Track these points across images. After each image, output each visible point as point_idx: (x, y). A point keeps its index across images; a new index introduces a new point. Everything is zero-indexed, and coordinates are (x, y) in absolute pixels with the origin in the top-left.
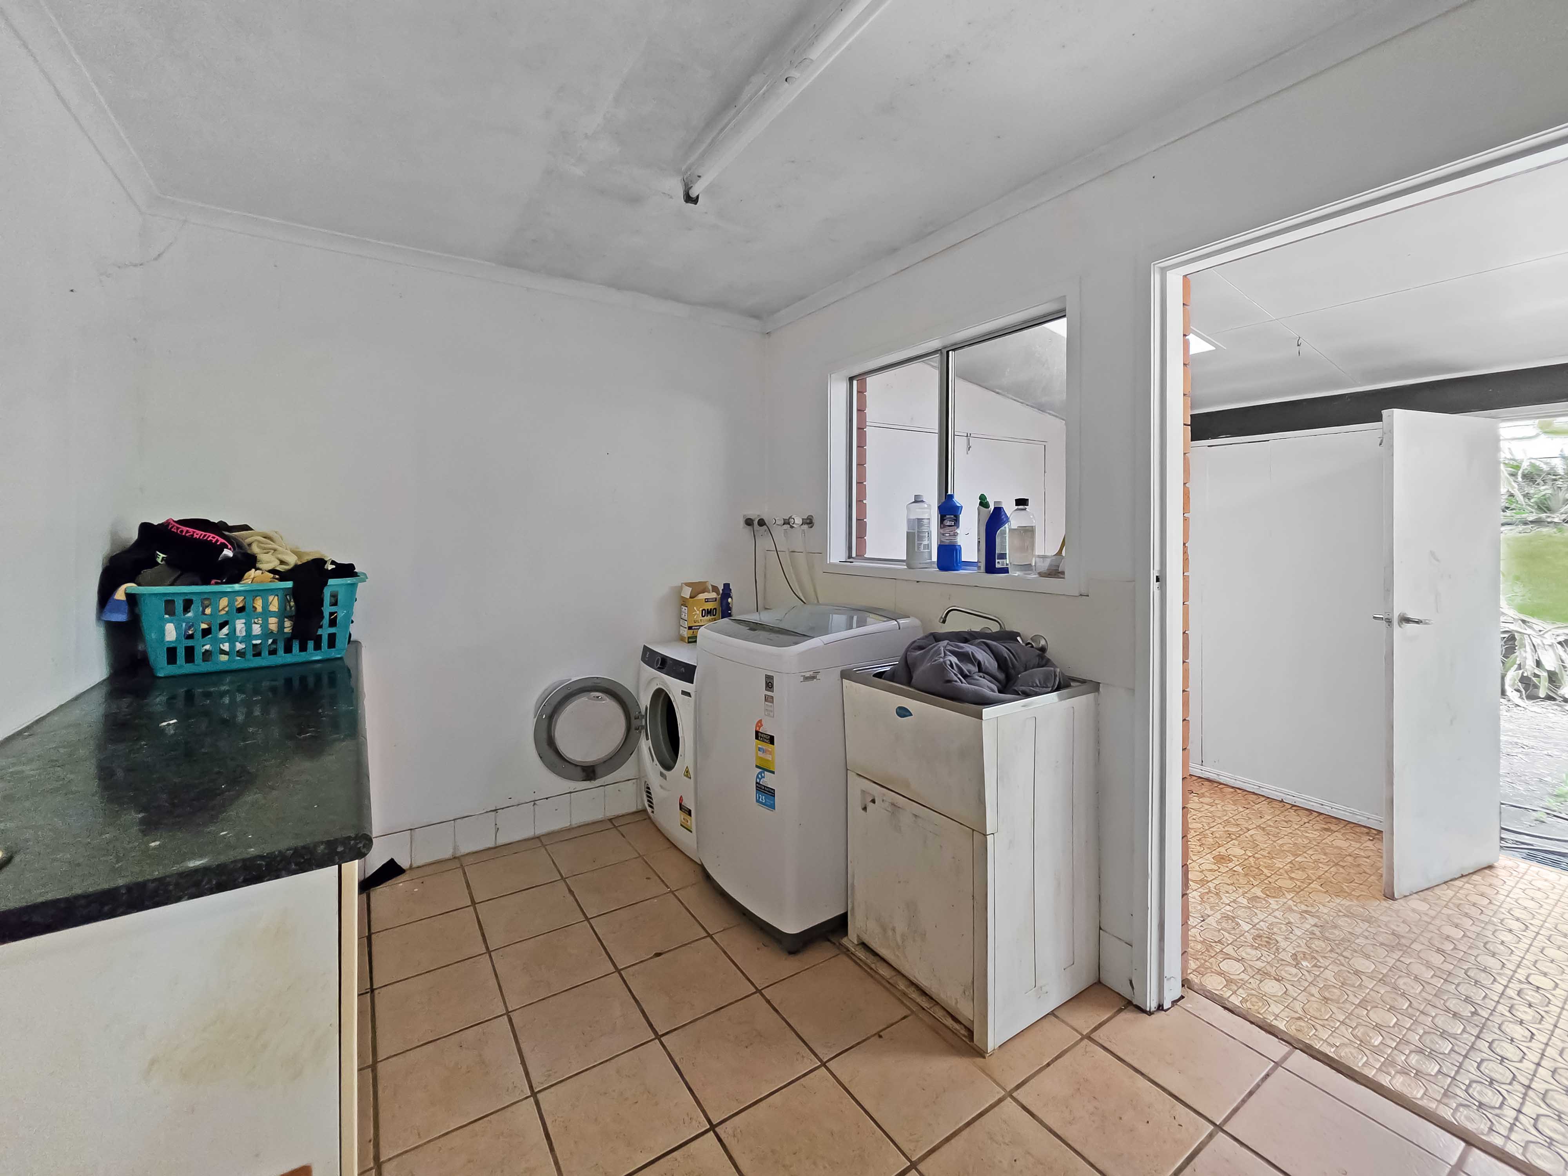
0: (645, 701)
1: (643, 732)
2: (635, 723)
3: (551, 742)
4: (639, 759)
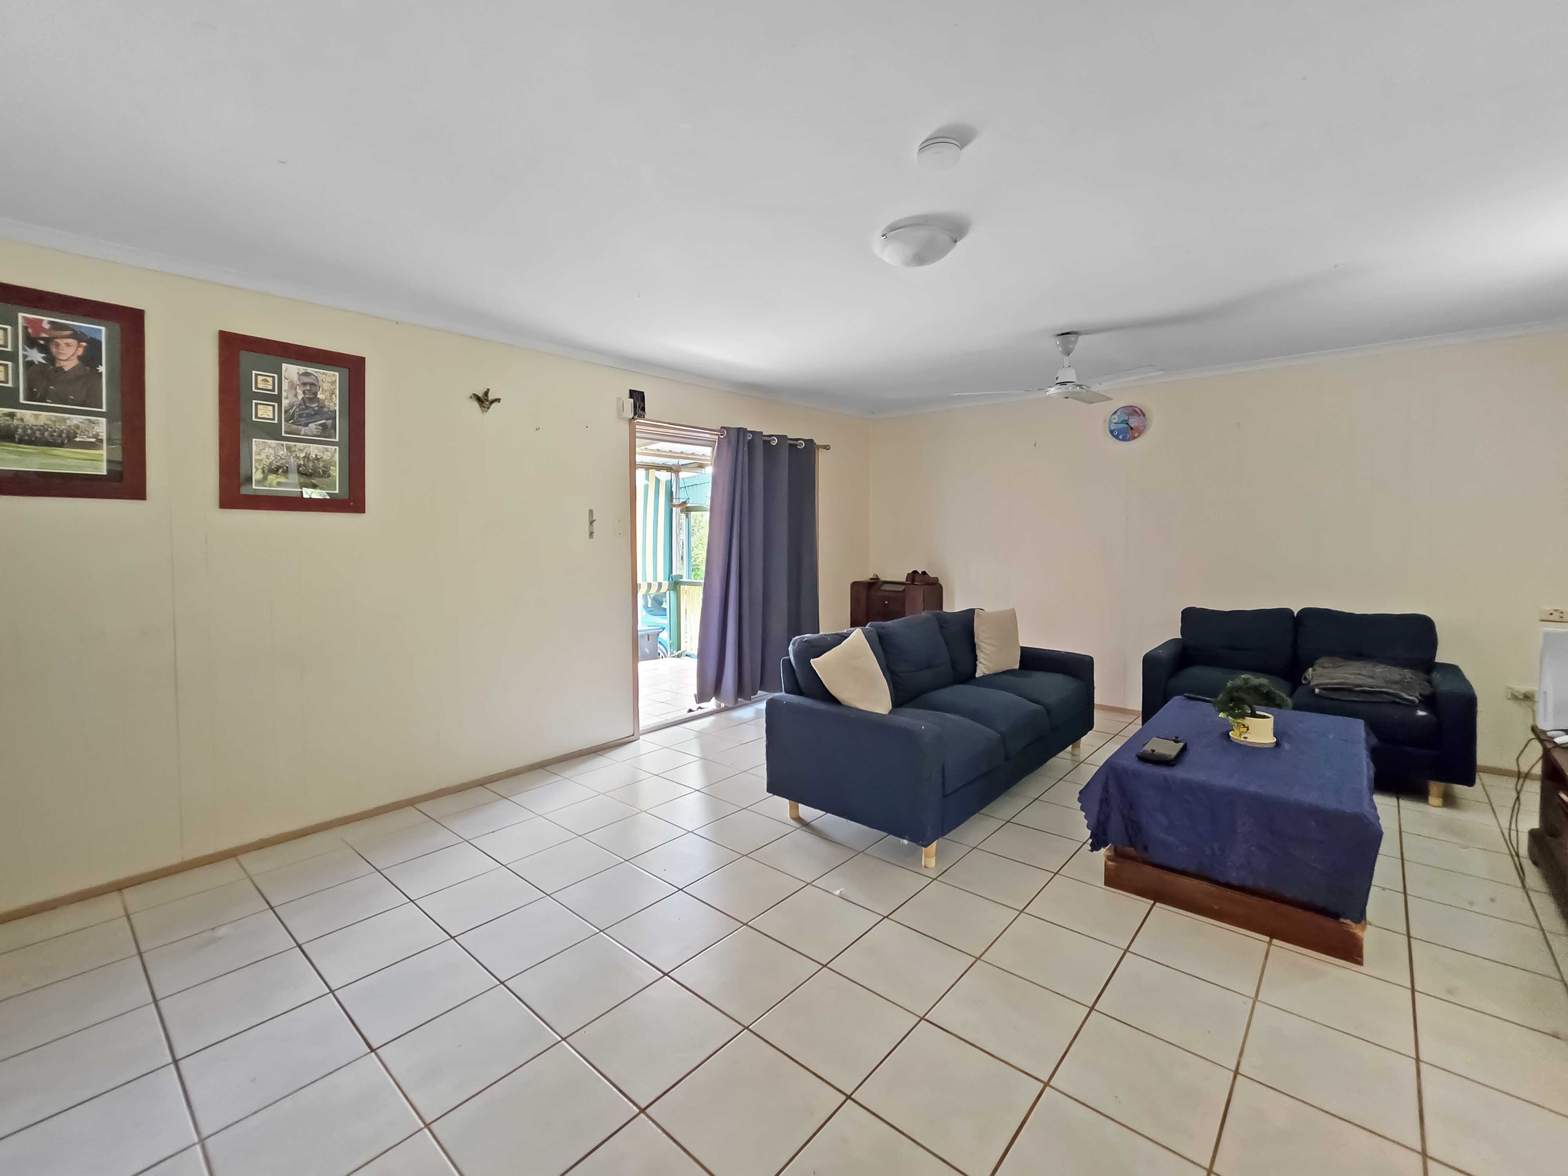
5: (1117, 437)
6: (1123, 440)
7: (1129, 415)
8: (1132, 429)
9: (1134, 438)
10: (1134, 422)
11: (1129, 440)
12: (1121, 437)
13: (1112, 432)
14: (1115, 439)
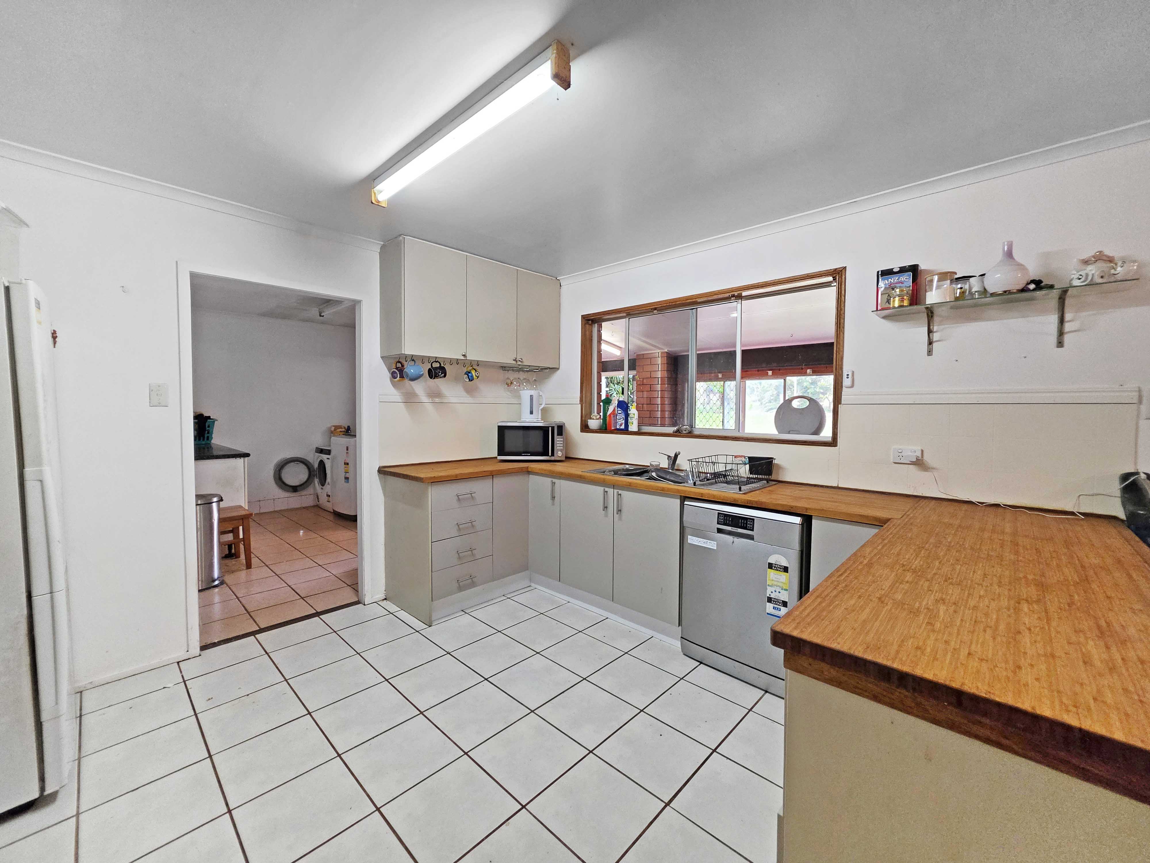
0: (316, 465)
1: (315, 476)
2: (312, 473)
3: (280, 479)
4: (314, 485)
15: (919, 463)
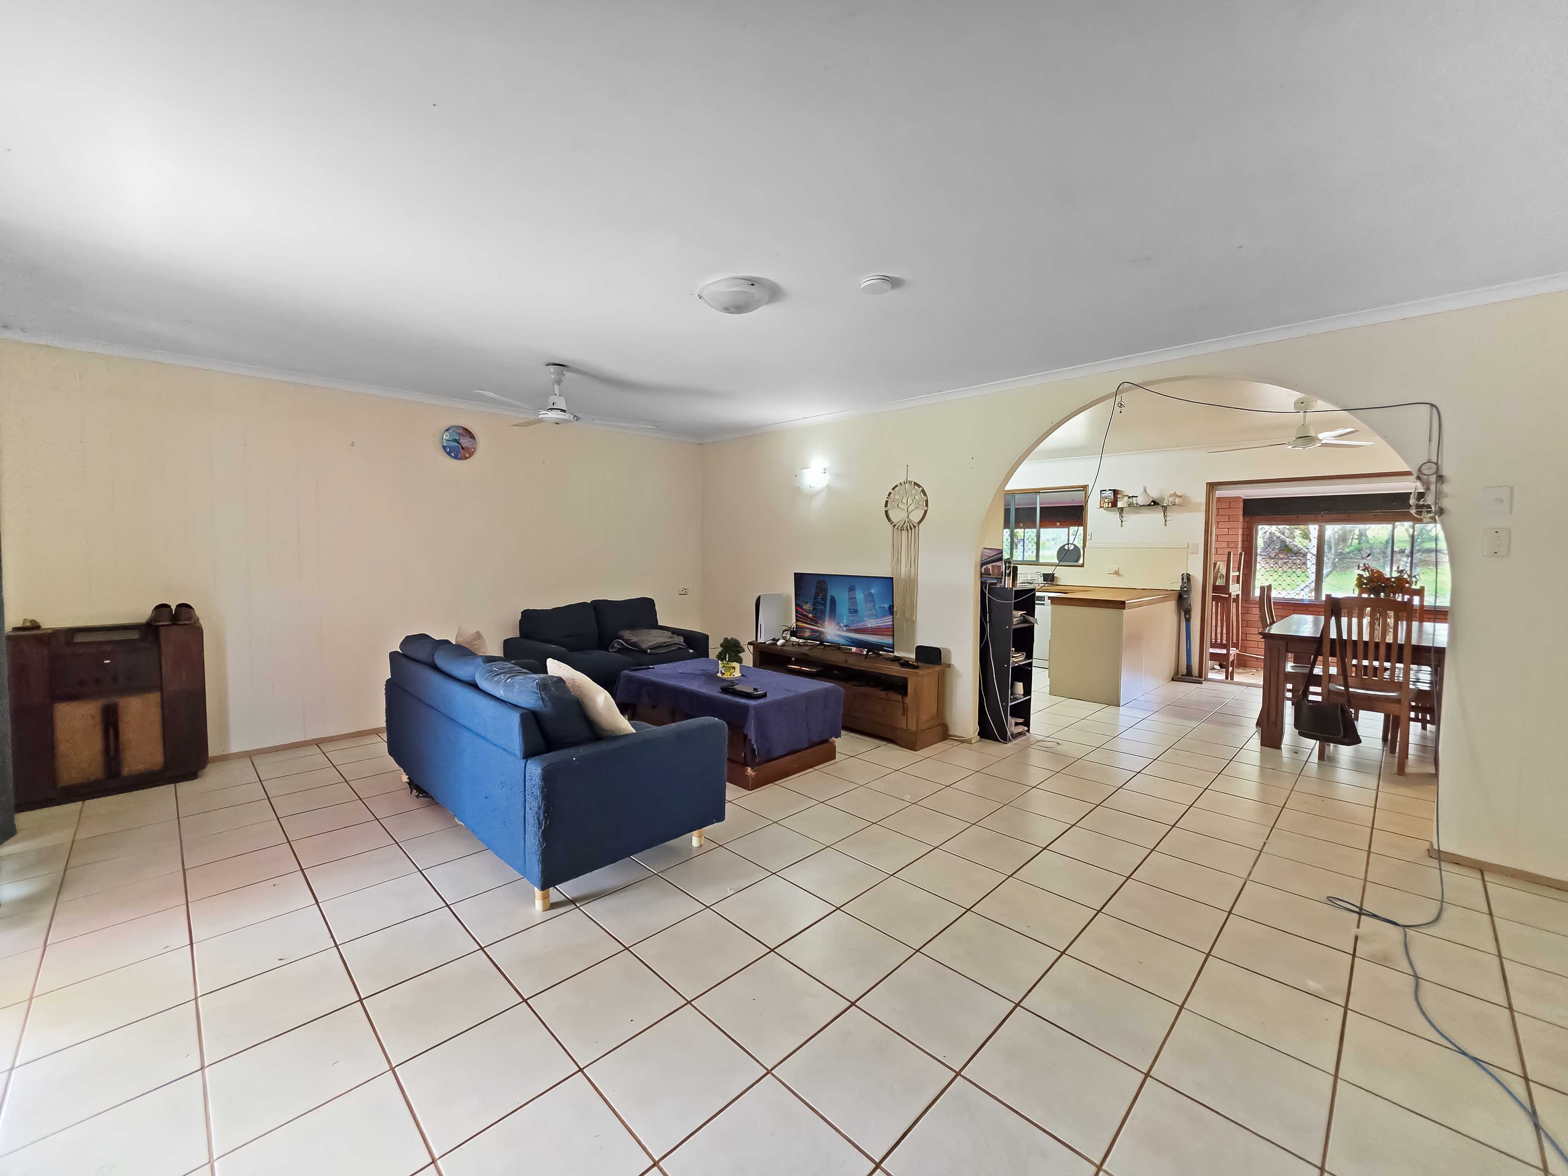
5: (449, 454)
6: (456, 457)
7: (460, 434)
8: (463, 448)
9: (466, 458)
10: (465, 442)
11: (461, 459)
12: (453, 454)
13: (444, 448)
14: (447, 455)
15: (1117, 573)
